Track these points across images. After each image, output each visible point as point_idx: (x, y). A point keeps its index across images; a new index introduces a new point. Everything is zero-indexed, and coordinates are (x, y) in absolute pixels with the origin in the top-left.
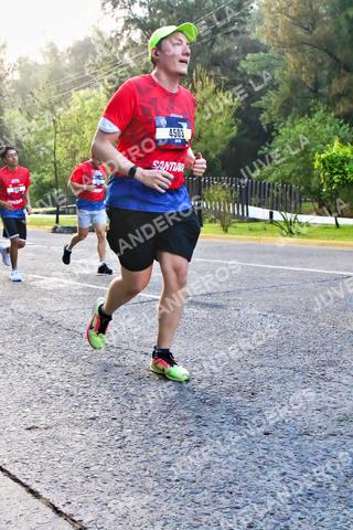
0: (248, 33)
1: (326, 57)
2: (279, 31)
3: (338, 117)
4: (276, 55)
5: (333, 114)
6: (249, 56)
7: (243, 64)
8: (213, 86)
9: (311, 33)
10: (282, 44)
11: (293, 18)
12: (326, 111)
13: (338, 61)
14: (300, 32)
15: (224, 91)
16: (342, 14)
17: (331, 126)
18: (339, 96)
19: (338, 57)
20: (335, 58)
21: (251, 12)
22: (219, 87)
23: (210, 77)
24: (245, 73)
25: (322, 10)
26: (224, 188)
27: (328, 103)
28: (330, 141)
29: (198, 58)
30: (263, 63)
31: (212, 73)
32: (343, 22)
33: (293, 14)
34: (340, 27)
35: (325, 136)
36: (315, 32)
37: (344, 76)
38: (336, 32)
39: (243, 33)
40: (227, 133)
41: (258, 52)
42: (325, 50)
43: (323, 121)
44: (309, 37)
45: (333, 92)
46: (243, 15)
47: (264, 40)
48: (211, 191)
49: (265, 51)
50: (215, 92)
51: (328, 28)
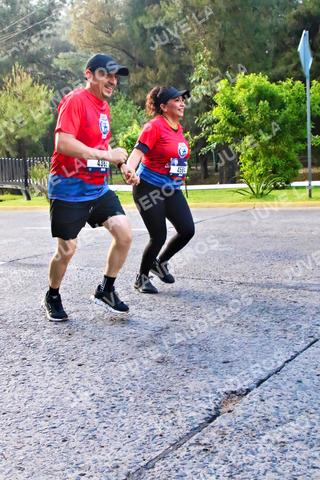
0: (59, 36)
1: (124, 55)
2: (84, 34)
3: (137, 104)
4: (84, 54)
5: (132, 102)
6: (61, 55)
7: (56, 62)
8: (30, 80)
9: (110, 36)
10: (88, 45)
11: (95, 24)
12: (127, 99)
13: (133, 58)
14: (101, 35)
15: (40, 85)
16: (135, 21)
17: (131, 111)
18: (136, 88)
19: (134, 55)
20: (132, 57)
21: (60, 18)
22: (35, 81)
23: (28, 73)
24: (58, 70)
25: (118, 18)
26: (46, 166)
27: (128, 93)
28: (130, 124)
29: (17, 57)
30: (74, 61)
31: (30, 69)
32: (135, 27)
33: (94, 20)
34: (133, 31)
35: (127, 120)
36: (114, 35)
37: (140, 71)
38: (131, 36)
39: (54, 35)
40: (46, 120)
41: (67, 51)
42: (123, 50)
43: (124, 108)
44: (109, 39)
45: (132, 84)
46: (53, 20)
47: (72, 42)
48: (35, 169)
49: (74, 51)
50: (32, 86)
51: (123, 32)
